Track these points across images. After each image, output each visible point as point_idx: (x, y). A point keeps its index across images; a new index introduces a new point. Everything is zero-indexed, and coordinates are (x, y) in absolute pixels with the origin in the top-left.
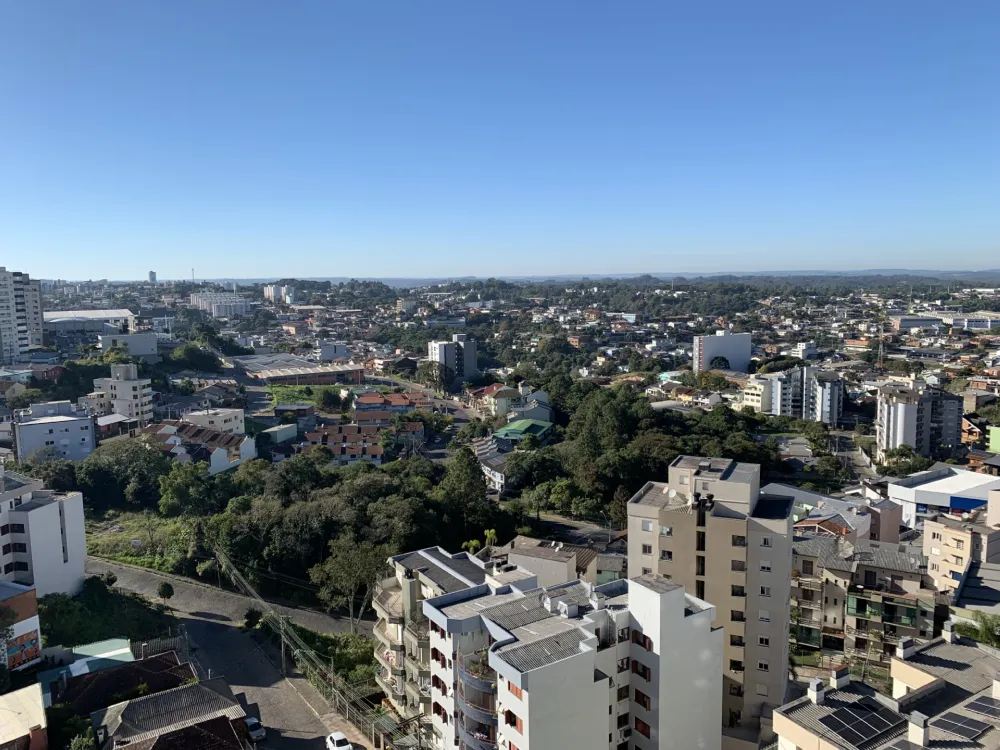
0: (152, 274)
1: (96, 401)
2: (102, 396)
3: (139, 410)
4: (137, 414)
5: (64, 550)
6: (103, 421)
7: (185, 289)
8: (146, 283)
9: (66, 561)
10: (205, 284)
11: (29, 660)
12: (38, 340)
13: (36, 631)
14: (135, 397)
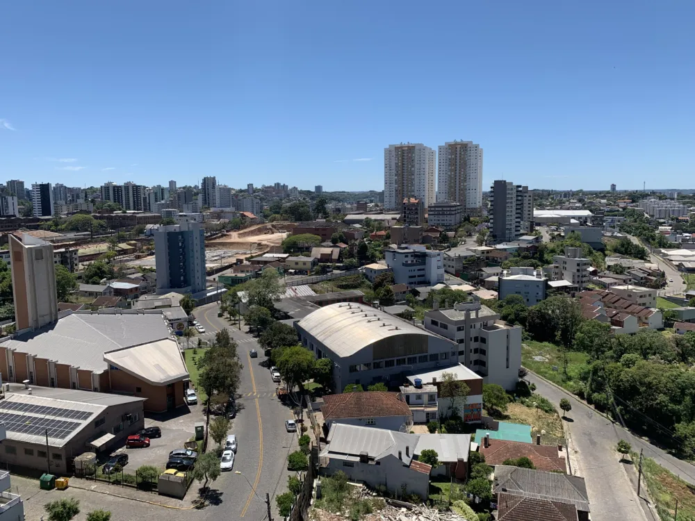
0: (613, 186)
1: (553, 270)
2: (557, 267)
3: (580, 279)
4: (578, 282)
5: (507, 360)
6: (554, 284)
7: (635, 197)
8: (608, 192)
9: (507, 367)
10: (653, 193)
11: (475, 420)
12: (527, 228)
13: (480, 404)
14: (578, 271)
